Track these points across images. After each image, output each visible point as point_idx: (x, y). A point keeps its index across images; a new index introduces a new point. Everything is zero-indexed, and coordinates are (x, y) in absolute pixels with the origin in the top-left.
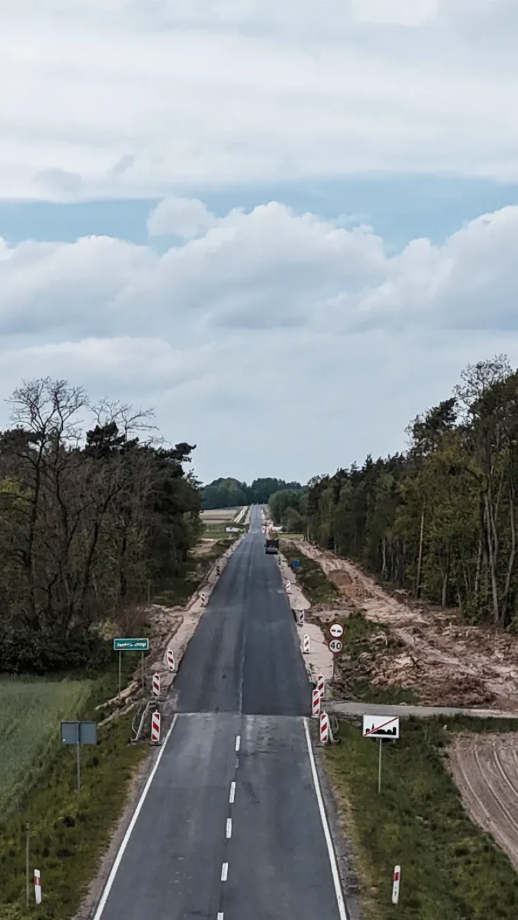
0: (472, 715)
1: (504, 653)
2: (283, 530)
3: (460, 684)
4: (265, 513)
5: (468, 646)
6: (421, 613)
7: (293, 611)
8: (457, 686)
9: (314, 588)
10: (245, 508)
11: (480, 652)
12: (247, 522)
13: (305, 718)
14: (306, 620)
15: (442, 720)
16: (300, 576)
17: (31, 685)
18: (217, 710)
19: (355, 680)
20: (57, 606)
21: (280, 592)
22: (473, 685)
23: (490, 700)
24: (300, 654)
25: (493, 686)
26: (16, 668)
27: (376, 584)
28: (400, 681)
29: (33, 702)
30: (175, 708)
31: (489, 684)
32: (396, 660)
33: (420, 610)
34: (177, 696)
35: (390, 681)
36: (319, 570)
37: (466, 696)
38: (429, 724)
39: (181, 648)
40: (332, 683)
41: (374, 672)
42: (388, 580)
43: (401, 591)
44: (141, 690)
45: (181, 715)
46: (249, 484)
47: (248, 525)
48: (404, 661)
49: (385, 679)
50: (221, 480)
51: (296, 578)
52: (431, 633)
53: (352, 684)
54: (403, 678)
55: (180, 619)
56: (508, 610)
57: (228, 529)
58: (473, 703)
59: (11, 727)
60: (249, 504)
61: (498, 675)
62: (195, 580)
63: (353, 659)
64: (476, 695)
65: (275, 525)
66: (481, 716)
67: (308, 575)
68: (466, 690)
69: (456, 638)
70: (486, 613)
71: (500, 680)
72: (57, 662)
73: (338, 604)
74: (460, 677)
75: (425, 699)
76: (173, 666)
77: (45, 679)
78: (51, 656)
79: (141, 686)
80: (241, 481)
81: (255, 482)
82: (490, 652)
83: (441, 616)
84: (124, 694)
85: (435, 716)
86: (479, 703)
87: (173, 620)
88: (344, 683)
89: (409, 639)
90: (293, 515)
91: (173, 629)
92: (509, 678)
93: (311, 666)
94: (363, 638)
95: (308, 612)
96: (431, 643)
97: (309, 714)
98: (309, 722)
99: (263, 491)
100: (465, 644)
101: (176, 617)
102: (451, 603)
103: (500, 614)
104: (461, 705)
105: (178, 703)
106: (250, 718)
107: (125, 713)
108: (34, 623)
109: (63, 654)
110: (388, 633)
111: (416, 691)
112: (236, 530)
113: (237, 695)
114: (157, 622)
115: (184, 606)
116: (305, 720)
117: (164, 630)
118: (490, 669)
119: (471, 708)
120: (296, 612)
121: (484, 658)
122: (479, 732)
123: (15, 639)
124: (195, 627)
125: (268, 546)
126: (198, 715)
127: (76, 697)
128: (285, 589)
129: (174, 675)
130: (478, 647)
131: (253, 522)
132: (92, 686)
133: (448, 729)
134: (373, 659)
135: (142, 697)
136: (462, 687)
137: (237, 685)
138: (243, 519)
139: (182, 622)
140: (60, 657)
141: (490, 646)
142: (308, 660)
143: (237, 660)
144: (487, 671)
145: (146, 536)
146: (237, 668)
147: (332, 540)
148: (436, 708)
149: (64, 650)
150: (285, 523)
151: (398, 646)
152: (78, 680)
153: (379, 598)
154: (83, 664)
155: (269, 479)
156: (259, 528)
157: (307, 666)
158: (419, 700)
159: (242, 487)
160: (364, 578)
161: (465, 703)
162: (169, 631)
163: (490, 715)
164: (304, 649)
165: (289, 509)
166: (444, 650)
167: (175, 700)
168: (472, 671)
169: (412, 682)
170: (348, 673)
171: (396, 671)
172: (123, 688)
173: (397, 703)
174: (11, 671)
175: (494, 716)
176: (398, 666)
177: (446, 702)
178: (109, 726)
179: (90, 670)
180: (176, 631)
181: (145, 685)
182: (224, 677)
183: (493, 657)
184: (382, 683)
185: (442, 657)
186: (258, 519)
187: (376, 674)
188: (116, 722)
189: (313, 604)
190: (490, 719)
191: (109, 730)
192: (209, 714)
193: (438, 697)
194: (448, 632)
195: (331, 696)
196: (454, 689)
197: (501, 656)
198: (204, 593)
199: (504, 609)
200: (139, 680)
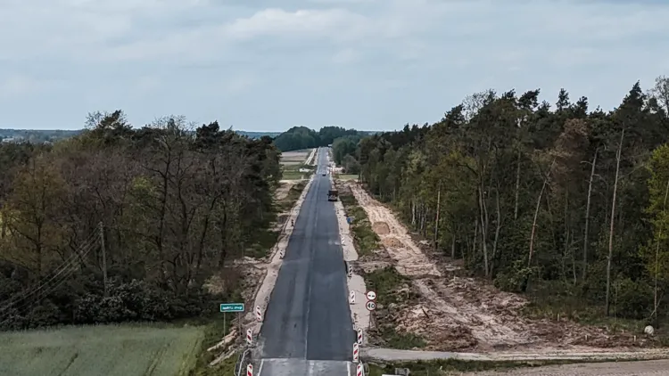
0: (460, 358)
1: (489, 305)
2: (343, 171)
3: (455, 332)
4: (329, 155)
5: (465, 297)
6: (437, 263)
7: (345, 262)
8: (452, 334)
9: (362, 237)
10: (315, 150)
11: (472, 302)
12: (315, 164)
13: (348, 362)
14: (354, 271)
15: (439, 363)
16: (352, 226)
17: (164, 330)
18: (290, 356)
19: (385, 327)
20: (180, 274)
21: (336, 243)
22: (464, 332)
23: (474, 345)
24: (348, 304)
25: (478, 333)
26: (152, 318)
27: (408, 233)
28: (415, 329)
29: (166, 345)
30: (262, 353)
31: (475, 331)
32: (414, 311)
33: (436, 261)
34: (263, 343)
35: (408, 329)
36: (366, 220)
37: (458, 341)
38: (430, 366)
39: (266, 299)
40: (369, 331)
41: (398, 320)
42: (416, 231)
43: (424, 242)
44: (239, 338)
45: (267, 360)
46: (318, 130)
47: (316, 166)
48: (418, 311)
49: (404, 327)
50: (295, 128)
51: (350, 229)
52: (440, 284)
53: (383, 330)
54: (417, 326)
55: (265, 271)
56: (495, 267)
57: (301, 170)
58: (463, 348)
59: (152, 366)
60: (317, 147)
61: (482, 324)
62: (276, 230)
63: (385, 308)
64: (464, 341)
65: (337, 166)
66: (465, 359)
67: (358, 225)
68: (458, 337)
69: (458, 289)
70: (480, 268)
71: (483, 327)
72: (179, 312)
73: (378, 256)
74: (455, 325)
75: (429, 344)
76: (260, 317)
77: (172, 325)
78: (176, 308)
79: (238, 334)
80: (311, 129)
81: (322, 129)
82: (478, 302)
83: (450, 267)
84: (228, 339)
85: (434, 360)
86: (466, 347)
87: (260, 273)
88: (377, 330)
89: (424, 289)
90: (351, 161)
91: (260, 282)
92: (489, 326)
93: (355, 314)
94: (392, 290)
95: (355, 264)
96: (440, 294)
97: (351, 359)
98: (351, 366)
99: (328, 137)
100: (463, 295)
101: (262, 269)
102: (458, 256)
103: (489, 271)
104: (453, 349)
105: (264, 350)
106: (312, 363)
107: (228, 357)
108: (165, 286)
109: (184, 307)
110: (410, 285)
111: (425, 337)
112: (307, 170)
113: (304, 342)
114: (249, 274)
115: (267, 257)
116: (348, 363)
117: (254, 282)
118: (476, 318)
119: (460, 352)
120: (348, 263)
121: (474, 308)
122: (464, 371)
123: (151, 297)
124: (275, 278)
125: (330, 195)
126: (278, 360)
127: (195, 341)
128: (340, 241)
129: (261, 323)
130: (471, 298)
131: (320, 163)
132: (205, 332)
133: (443, 369)
134: (398, 310)
135: (239, 344)
136: (456, 334)
137: (304, 335)
138: (313, 160)
139: (266, 274)
140: (183, 309)
141: (480, 298)
142: (353, 309)
143: (305, 311)
144: (475, 320)
145: (240, 207)
146: (304, 317)
147: (378, 189)
148: (437, 352)
149: (185, 303)
150: (344, 166)
151: (415, 298)
152: (196, 326)
153: (408, 248)
154: (198, 313)
155: (333, 127)
156: (325, 168)
157: (352, 315)
158: (426, 345)
159: (312, 133)
160: (399, 226)
161: (457, 347)
162: (257, 282)
163: (472, 359)
164: (351, 301)
165: (348, 155)
166: (448, 300)
167: (262, 347)
168: (464, 319)
169: (422, 330)
170: (380, 321)
171: (413, 320)
172: (227, 334)
173: (411, 348)
174: (149, 320)
175: (475, 359)
176: (414, 316)
177: (444, 346)
178: (218, 367)
179: (203, 318)
180: (262, 284)
181: (241, 333)
182: (295, 326)
183: (481, 308)
184: (403, 330)
185: (445, 307)
186: (324, 161)
187: (400, 322)
188: (223, 364)
189: (360, 255)
190: (471, 361)
191: (218, 370)
192: (285, 360)
193: (439, 343)
194: (452, 284)
195: (367, 342)
196: (450, 336)
197: (485, 306)
198: (282, 245)
199: (492, 267)
200: (238, 329)
